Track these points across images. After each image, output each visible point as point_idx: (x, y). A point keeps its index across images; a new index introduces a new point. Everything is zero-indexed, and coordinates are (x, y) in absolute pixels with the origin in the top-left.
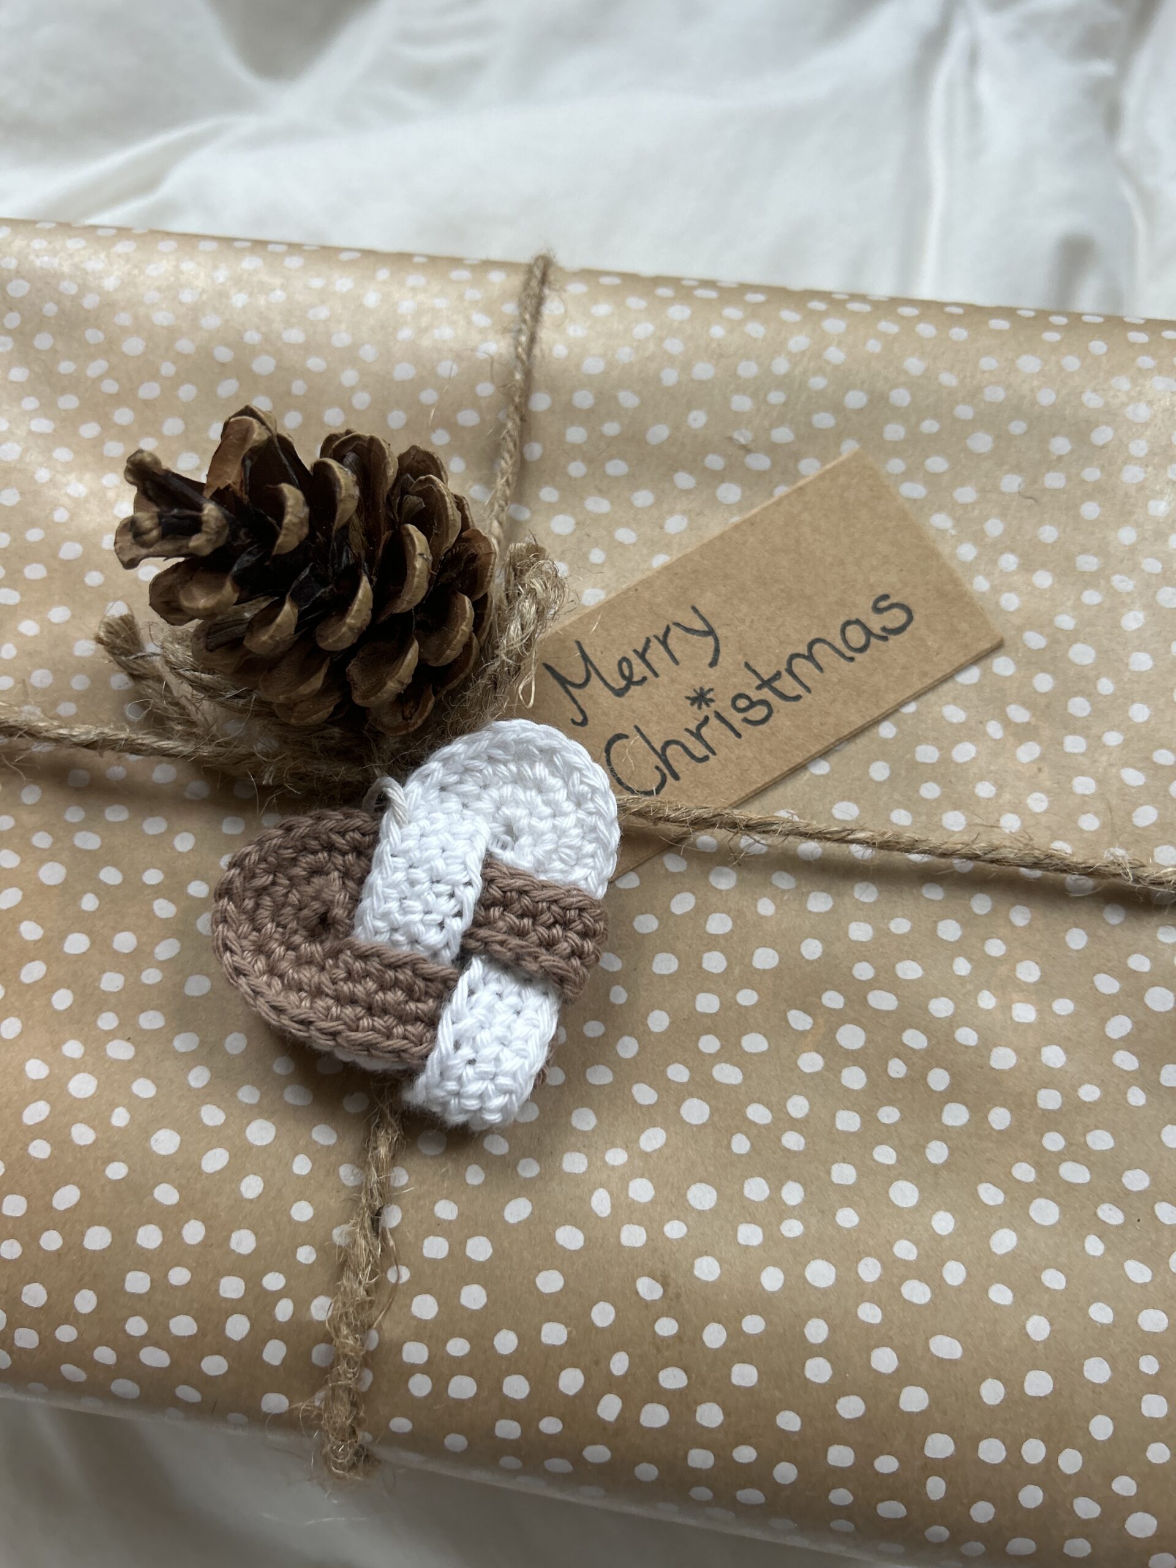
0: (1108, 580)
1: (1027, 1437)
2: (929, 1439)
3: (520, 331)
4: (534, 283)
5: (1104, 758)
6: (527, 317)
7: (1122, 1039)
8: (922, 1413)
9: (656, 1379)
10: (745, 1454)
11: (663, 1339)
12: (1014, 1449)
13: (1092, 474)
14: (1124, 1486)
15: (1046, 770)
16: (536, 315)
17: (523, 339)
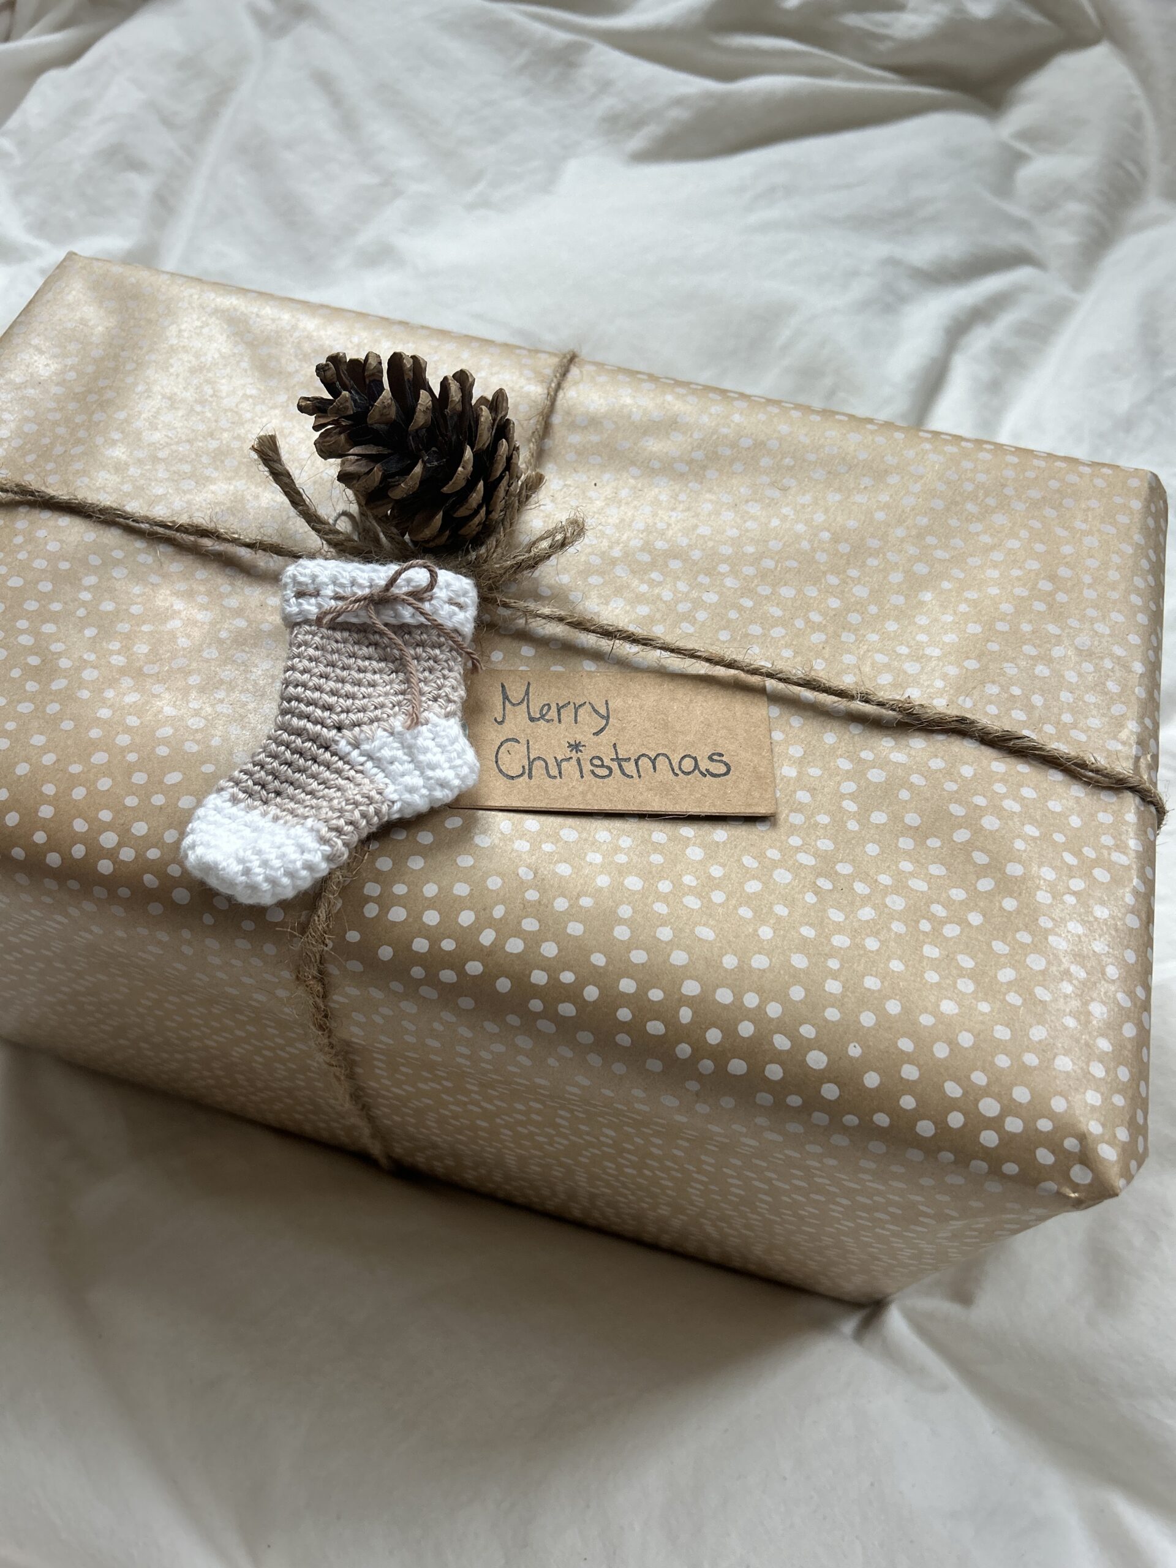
0: (885, 554)
1: (748, 991)
2: (685, 983)
3: (552, 381)
4: (565, 361)
5: (865, 647)
6: (558, 375)
7: (850, 794)
8: (682, 966)
9: (519, 923)
10: (567, 977)
11: (529, 902)
12: (738, 997)
13: (884, 498)
14: (807, 1031)
15: (827, 649)
16: (564, 375)
17: (553, 385)
